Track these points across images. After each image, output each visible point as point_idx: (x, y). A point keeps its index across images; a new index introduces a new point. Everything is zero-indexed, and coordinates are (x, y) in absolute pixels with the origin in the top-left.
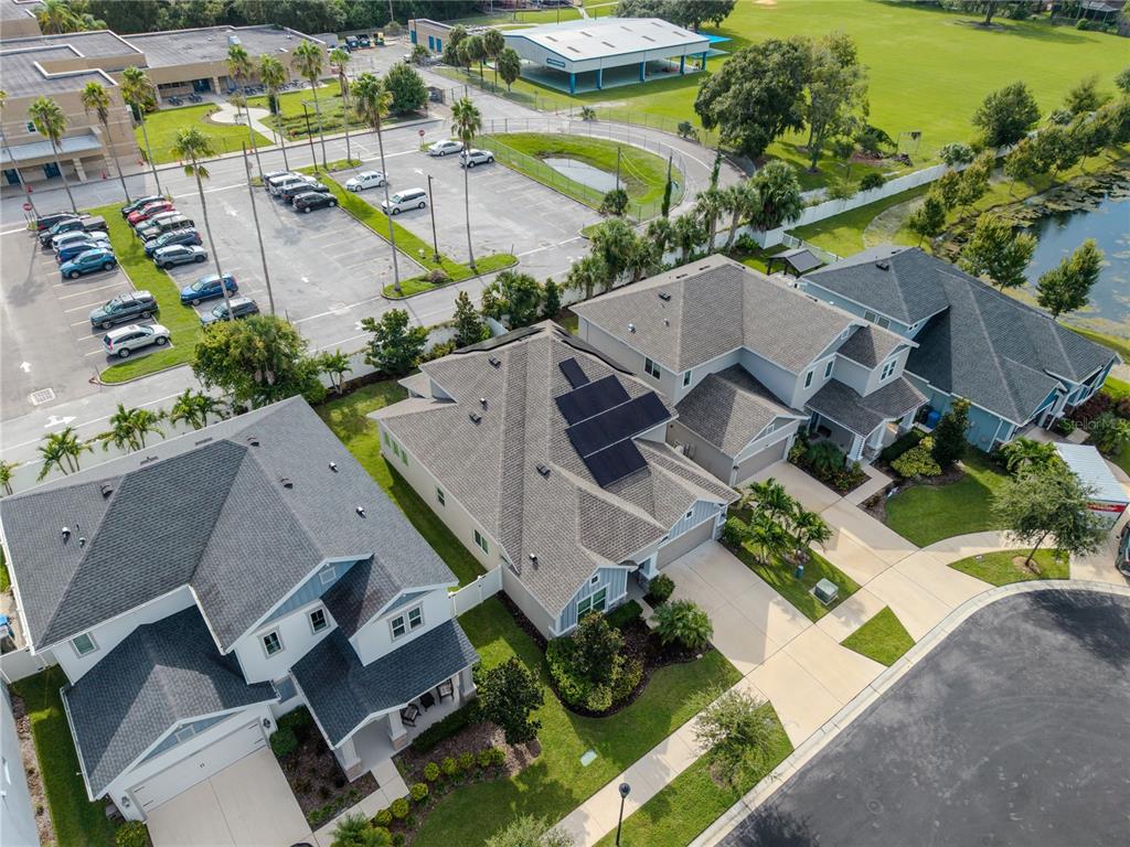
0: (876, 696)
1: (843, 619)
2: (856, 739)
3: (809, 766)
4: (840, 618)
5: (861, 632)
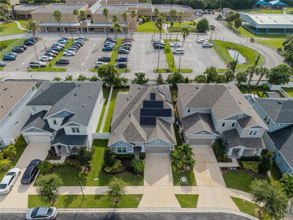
0: (171, 211)
1: (182, 190)
2: (154, 216)
3: (137, 213)
4: (182, 189)
5: (184, 195)
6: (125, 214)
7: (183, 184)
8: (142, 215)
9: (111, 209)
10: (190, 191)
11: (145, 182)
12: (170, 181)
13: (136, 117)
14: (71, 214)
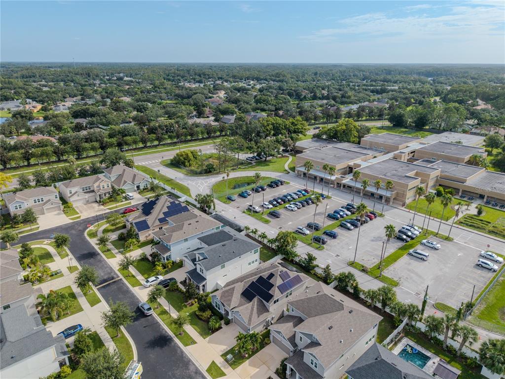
0: (198, 366)
3: (181, 349)
5: (218, 366)
6: (176, 343)
7: (227, 361)
8: (182, 352)
9: (174, 335)
10: (225, 368)
11: (208, 339)
12: (221, 351)
13: (244, 286)
14: (156, 320)
